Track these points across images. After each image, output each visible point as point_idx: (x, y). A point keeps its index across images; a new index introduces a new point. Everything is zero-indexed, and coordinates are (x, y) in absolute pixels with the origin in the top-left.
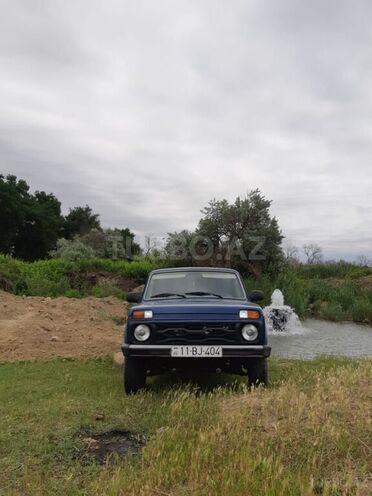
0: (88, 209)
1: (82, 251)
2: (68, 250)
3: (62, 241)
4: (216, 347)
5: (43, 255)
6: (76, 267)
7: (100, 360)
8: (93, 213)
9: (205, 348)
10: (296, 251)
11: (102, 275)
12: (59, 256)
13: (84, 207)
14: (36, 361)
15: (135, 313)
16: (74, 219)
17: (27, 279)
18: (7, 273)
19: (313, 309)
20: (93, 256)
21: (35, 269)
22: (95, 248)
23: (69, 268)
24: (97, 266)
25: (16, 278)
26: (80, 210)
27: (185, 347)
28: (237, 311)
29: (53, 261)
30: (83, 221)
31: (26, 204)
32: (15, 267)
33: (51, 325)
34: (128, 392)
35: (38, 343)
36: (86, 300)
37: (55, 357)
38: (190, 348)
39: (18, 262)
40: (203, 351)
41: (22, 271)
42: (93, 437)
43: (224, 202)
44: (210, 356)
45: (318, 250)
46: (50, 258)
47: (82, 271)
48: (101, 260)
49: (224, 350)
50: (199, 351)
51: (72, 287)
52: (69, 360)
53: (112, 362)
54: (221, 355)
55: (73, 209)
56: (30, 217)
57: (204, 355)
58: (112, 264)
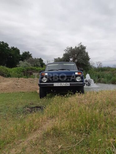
0: (28, 52)
1: (27, 64)
2: (22, 64)
3: (21, 62)
4: (68, 83)
5: (15, 66)
6: (25, 69)
7: (33, 92)
8: (30, 53)
9: (64, 83)
10: (94, 64)
11: (33, 72)
12: (20, 66)
13: (27, 51)
14: (13, 93)
15: (42, 74)
16: (24, 55)
17: (10, 73)
18: (4, 71)
19: (99, 80)
20: (30, 66)
21: (12, 70)
22: (31, 63)
23: (23, 70)
24: (32, 69)
25: (7, 73)
26: (26, 52)
27: (58, 83)
28: (74, 73)
29: (18, 68)
30: (27, 56)
31: (9, 51)
32: (6, 70)
33: (18, 84)
34: (41, 98)
35: (13, 88)
36: (29, 79)
37: (19, 92)
38: (60, 83)
39: (7, 68)
40: (64, 84)
41: (9, 71)
42: (30, 108)
43: (71, 48)
44: (66, 86)
45: (101, 63)
46: (17, 67)
47: (28, 71)
48: (33, 67)
49: (70, 84)
50: (62, 84)
51: (24, 75)
52: (23, 92)
53: (36, 93)
54: (69, 85)
55: (24, 52)
56: (10, 55)
57: (64, 85)
58: (37, 68)
